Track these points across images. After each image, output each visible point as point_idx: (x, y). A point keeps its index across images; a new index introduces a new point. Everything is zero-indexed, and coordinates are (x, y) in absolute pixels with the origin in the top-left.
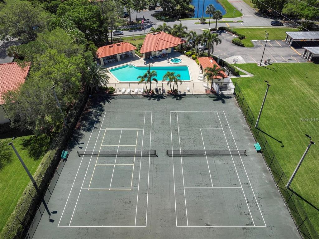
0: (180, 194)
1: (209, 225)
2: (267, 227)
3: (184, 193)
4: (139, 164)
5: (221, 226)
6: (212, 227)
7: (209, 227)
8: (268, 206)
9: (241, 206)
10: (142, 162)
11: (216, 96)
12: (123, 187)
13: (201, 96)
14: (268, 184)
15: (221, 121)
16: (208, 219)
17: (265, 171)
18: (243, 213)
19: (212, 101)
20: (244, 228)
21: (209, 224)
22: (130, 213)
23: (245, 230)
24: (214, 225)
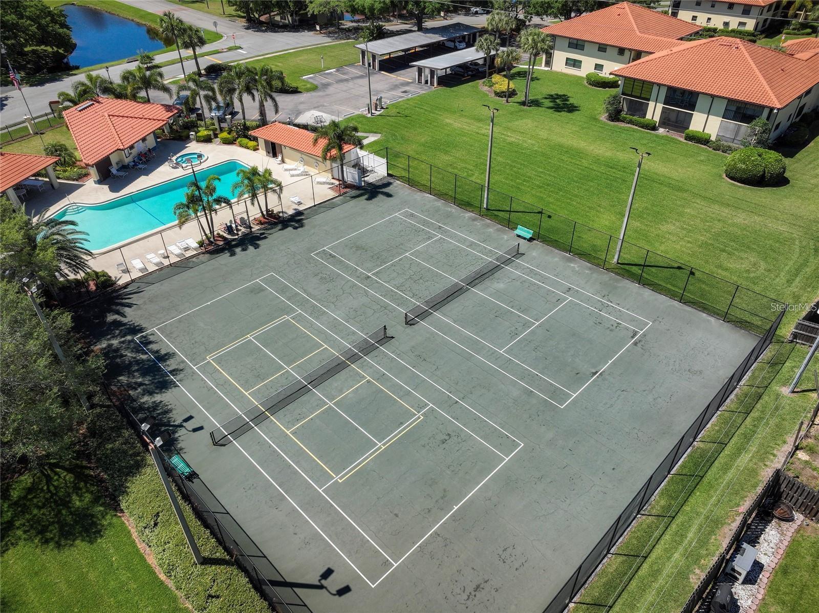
0: (507, 364)
1: (597, 372)
2: (653, 322)
3: (510, 359)
4: (378, 371)
5: (610, 362)
6: (603, 372)
7: (600, 375)
8: (625, 299)
9: (598, 320)
10: (379, 364)
11: (361, 192)
12: (402, 424)
13: (333, 203)
14: (592, 273)
15: (423, 225)
16: (585, 367)
17: (569, 260)
18: (611, 327)
19: (366, 201)
20: (635, 344)
21: (594, 371)
22: (472, 450)
23: (639, 345)
24: (600, 367)
